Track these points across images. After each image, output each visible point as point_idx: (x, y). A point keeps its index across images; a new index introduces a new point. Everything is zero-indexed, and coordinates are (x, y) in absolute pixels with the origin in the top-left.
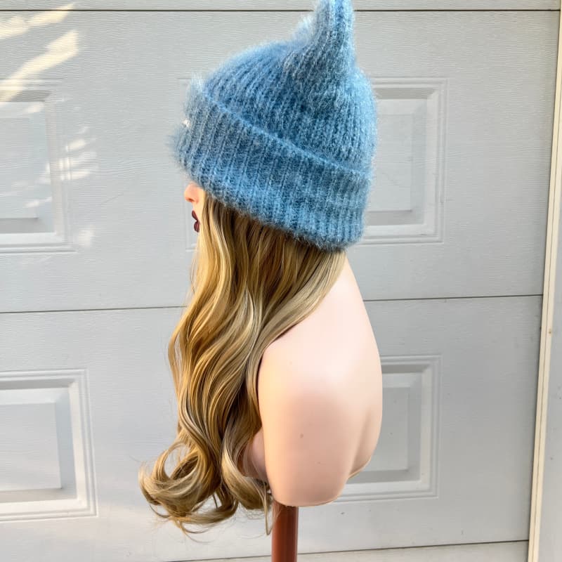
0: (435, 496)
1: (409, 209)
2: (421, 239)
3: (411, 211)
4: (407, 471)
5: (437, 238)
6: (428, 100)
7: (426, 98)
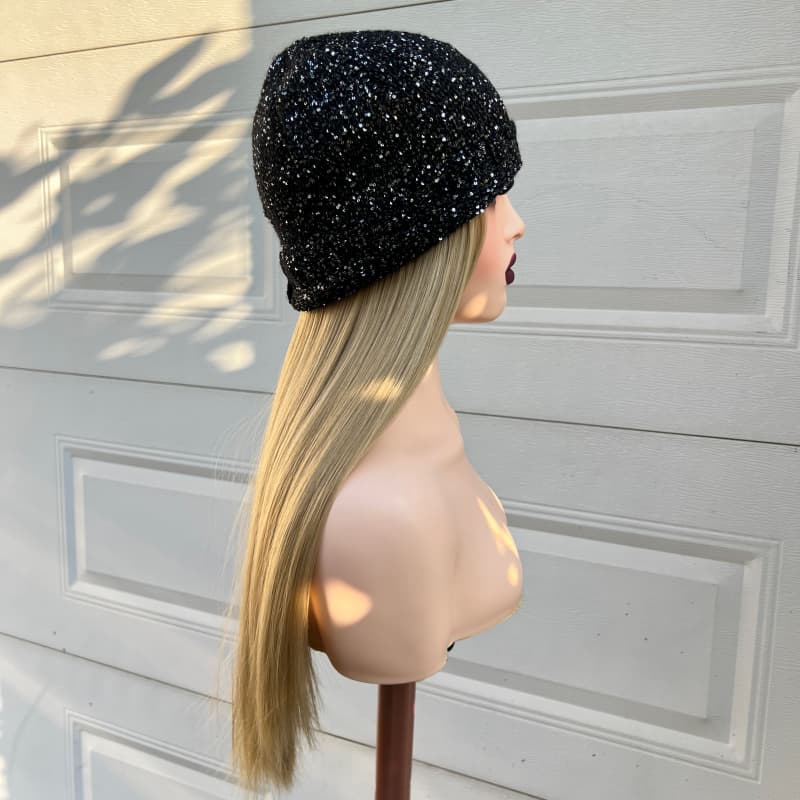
0: (756, 779)
1: (738, 287)
2: (757, 339)
3: (740, 292)
4: (705, 721)
5: (788, 340)
6: (787, 105)
7: (783, 101)
